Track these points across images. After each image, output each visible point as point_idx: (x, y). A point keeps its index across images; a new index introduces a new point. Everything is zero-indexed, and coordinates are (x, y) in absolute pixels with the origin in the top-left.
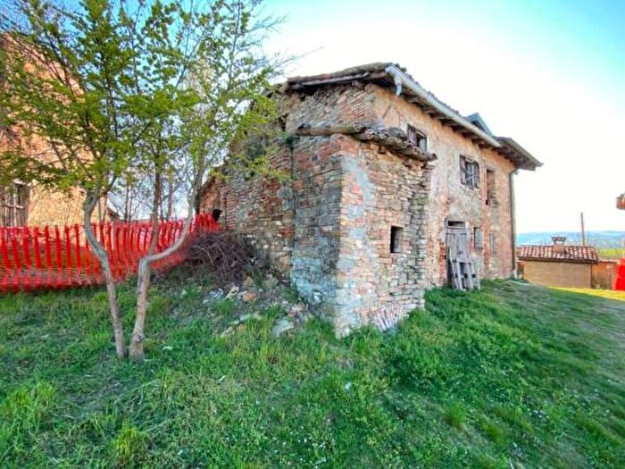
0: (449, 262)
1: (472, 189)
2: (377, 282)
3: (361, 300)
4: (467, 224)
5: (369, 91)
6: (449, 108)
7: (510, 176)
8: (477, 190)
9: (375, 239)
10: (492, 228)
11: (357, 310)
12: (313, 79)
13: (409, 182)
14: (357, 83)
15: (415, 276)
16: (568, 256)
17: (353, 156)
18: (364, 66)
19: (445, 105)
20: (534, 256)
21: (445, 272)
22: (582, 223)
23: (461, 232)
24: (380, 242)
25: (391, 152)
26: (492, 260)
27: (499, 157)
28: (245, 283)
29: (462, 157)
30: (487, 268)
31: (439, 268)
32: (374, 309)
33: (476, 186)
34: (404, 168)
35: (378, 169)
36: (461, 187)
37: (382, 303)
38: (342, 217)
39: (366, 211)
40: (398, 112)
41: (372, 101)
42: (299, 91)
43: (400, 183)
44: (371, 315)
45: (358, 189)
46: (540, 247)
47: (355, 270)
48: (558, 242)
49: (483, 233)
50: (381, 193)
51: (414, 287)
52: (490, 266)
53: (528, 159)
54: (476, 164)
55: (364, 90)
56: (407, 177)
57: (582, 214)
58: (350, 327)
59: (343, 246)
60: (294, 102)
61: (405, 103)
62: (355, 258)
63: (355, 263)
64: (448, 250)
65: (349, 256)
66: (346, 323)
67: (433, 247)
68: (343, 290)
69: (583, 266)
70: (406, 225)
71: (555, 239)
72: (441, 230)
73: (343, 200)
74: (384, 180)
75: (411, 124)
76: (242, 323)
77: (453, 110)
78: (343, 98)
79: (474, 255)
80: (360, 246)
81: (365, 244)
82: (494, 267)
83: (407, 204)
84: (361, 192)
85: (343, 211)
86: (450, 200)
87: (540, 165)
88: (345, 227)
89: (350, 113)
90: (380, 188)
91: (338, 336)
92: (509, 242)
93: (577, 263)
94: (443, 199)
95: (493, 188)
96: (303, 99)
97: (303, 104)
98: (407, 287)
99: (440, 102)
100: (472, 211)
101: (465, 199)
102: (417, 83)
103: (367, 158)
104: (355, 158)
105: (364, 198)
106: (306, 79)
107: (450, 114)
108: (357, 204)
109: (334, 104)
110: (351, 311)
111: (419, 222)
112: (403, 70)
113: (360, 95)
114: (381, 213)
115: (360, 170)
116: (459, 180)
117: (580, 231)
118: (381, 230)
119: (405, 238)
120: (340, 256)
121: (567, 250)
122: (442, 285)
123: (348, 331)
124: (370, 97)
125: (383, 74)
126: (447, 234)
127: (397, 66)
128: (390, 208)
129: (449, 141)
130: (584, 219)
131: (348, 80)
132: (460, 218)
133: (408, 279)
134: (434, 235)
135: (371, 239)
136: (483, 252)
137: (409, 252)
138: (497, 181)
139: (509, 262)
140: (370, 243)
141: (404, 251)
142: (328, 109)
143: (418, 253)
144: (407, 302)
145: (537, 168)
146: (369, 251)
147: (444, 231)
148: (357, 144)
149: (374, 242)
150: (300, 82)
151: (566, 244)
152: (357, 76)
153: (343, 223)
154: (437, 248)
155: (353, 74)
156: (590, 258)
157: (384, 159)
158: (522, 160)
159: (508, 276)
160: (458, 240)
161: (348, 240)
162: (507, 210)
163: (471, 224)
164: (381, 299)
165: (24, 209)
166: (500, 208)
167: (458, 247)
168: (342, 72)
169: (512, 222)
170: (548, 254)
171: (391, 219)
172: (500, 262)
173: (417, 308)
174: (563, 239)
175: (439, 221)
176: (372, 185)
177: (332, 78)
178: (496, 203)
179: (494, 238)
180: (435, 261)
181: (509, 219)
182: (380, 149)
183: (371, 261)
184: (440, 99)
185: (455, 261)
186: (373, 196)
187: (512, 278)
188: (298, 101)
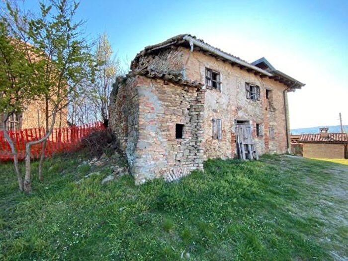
0: (238, 145)
1: (255, 101)
2: (167, 154)
3: (155, 164)
4: (251, 122)
5: (180, 50)
6: (232, 56)
7: (284, 93)
8: (259, 102)
9: (164, 131)
10: (271, 124)
11: (151, 169)
12: (155, 46)
13: (187, 99)
14: (172, 47)
15: (196, 151)
16: (329, 139)
17: (147, 86)
18: (174, 37)
19: (229, 55)
20: (308, 140)
21: (236, 150)
22: (341, 119)
23: (247, 126)
24: (167, 133)
25: (173, 84)
26: (271, 143)
27: (275, 82)
28: (102, 157)
29: (247, 84)
30: (268, 148)
31: (230, 147)
32: (164, 169)
33: (257, 99)
34: (183, 92)
35: (164, 93)
36: (246, 101)
37: (170, 166)
38: (140, 119)
39: (157, 116)
40: (199, 61)
41: (181, 56)
42: (151, 54)
43: (181, 100)
44: (162, 173)
45: (151, 104)
46: (313, 135)
47: (150, 148)
48: (323, 131)
49: (263, 127)
50: (167, 106)
51: (195, 157)
52: (270, 146)
53: (294, 82)
54: (258, 87)
55: (177, 50)
56: (186, 97)
57: (340, 114)
58: (146, 179)
59: (141, 135)
60: (150, 60)
61: (204, 55)
62: (150, 141)
63: (150, 144)
64: (236, 137)
65: (146, 141)
66: (143, 177)
67: (226, 135)
68: (141, 159)
69: (339, 145)
70: (187, 123)
71: (322, 130)
72: (232, 126)
73: (140, 110)
74: (169, 99)
75: (208, 67)
76: (89, 177)
77: (235, 57)
78: (169, 56)
79: (257, 140)
80: (154, 135)
81: (157, 133)
82: (273, 146)
83: (186, 112)
84: (152, 106)
85: (140, 116)
86: (239, 108)
87: (304, 85)
88: (142, 125)
89: (172, 63)
90: (166, 103)
91: (137, 183)
92: (284, 132)
93: (335, 143)
94: (233, 108)
95: (272, 100)
96: (154, 58)
97: (154, 60)
98: (189, 157)
99: (225, 53)
100: (255, 115)
101: (250, 108)
102: (207, 44)
103: (156, 87)
104: (148, 88)
105: (155, 109)
106: (153, 47)
107: (233, 59)
108: (150, 112)
109: (166, 59)
110: (148, 170)
111: (197, 121)
112: (194, 37)
113: (176, 53)
114: (169, 117)
115: (151, 94)
116: (245, 97)
117: (340, 124)
118: (168, 126)
119: (187, 130)
120: (139, 140)
121: (329, 136)
122: (233, 157)
123: (144, 181)
124: (180, 54)
125: (183, 41)
126: (236, 128)
127: (190, 35)
128: (174, 114)
129: (237, 75)
130: (342, 117)
131: (169, 46)
132: (246, 118)
133: (190, 153)
134: (226, 129)
135: (161, 131)
136: (264, 138)
137: (191, 138)
138: (274, 96)
139: (285, 144)
140: (161, 133)
141: (187, 137)
142: (164, 62)
143: (197, 139)
144: (190, 165)
145: (302, 87)
146: (160, 138)
147: (234, 127)
148: (149, 80)
149: (163, 133)
150: (151, 49)
151: (328, 132)
152: (173, 43)
153: (141, 123)
154: (229, 136)
155: (171, 42)
156: (343, 140)
157: (168, 87)
158: (290, 83)
159: (284, 152)
160: (244, 132)
161: (145, 131)
162: (282, 113)
163: (254, 121)
164: (169, 164)
165: (20, 123)
166: (277, 112)
167: (244, 135)
168: (166, 41)
169: (286, 120)
170: (317, 139)
171: (175, 120)
172: (278, 144)
173: (197, 169)
174: (326, 129)
175: (231, 121)
176: (161, 102)
177: (162, 45)
178: (274, 109)
179: (272, 130)
180: (228, 143)
181: (284, 118)
182: (164, 82)
183: (161, 143)
184: (224, 51)
185: (241, 144)
186: (161, 108)
187: (287, 153)
188: (152, 59)
